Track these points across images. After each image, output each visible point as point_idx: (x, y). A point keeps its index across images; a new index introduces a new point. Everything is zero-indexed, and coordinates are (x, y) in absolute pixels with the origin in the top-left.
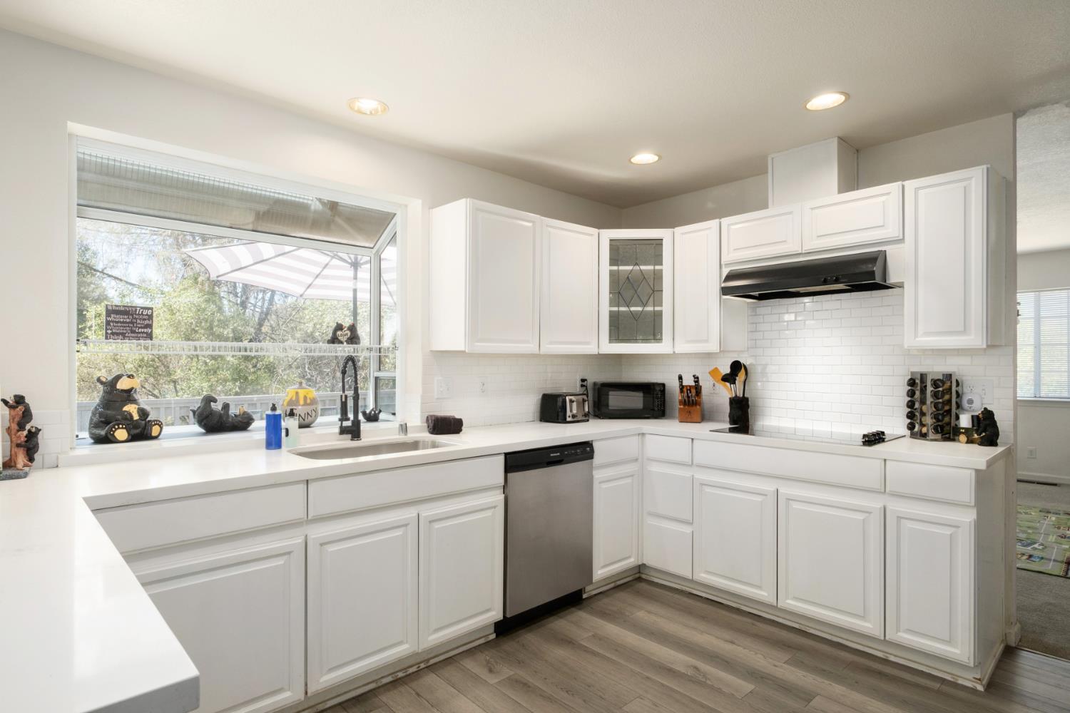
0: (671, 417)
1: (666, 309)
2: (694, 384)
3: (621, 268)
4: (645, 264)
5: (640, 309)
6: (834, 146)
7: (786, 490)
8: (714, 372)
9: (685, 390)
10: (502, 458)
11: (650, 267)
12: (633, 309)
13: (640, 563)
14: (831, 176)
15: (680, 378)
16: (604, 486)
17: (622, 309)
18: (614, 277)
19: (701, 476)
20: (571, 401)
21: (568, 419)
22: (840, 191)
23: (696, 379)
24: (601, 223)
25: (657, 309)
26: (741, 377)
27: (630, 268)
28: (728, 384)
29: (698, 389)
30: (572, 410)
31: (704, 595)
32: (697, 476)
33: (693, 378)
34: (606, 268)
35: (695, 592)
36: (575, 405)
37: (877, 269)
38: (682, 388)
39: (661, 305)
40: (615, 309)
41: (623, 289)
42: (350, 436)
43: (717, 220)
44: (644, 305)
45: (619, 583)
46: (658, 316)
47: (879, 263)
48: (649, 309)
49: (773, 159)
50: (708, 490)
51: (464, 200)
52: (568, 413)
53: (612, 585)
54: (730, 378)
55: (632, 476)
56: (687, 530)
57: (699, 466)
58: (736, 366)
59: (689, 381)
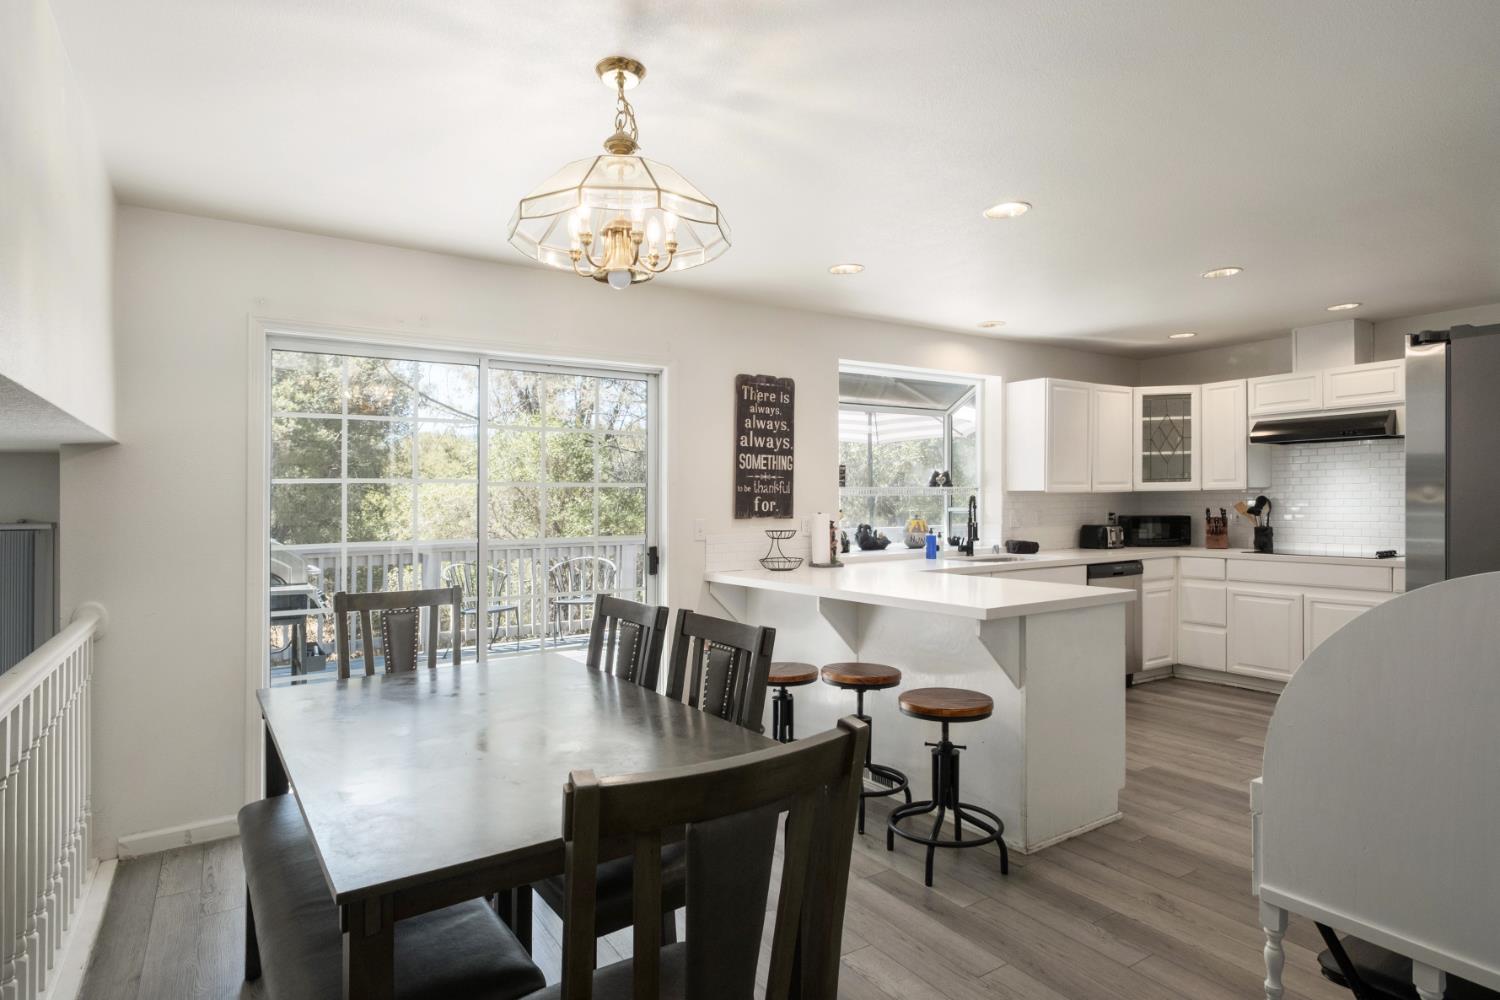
0: (1197, 546)
1: (1194, 452)
2: (1220, 516)
3: (1153, 419)
4: (1175, 415)
5: (1170, 453)
6: (1351, 326)
7: (1310, 595)
8: (1239, 506)
9: (1212, 521)
10: (1085, 567)
11: (1180, 418)
12: (1163, 453)
13: (1176, 662)
14: (1350, 350)
15: (1208, 511)
16: (1150, 596)
17: (1154, 453)
18: (1147, 426)
19: (1234, 588)
20: (1111, 531)
21: (1109, 545)
22: (1358, 361)
23: (1223, 512)
24: (1134, 382)
25: (1186, 452)
26: (1265, 509)
27: (1161, 418)
28: (1253, 516)
29: (1224, 520)
30: (1112, 537)
31: (1236, 685)
32: (1229, 588)
33: (1220, 512)
34: (1140, 419)
35: (1228, 684)
36: (1113, 534)
37: (1387, 425)
38: (1209, 520)
39: (1189, 449)
40: (1148, 453)
41: (1153, 436)
42: (965, 553)
43: (1244, 380)
44: (1174, 450)
45: (1158, 678)
46: (1187, 459)
47: (1390, 420)
48: (1179, 452)
49: (1296, 333)
50: (1241, 599)
51: (1043, 379)
52: (1109, 541)
53: (1152, 679)
54: (1254, 511)
55: (1169, 590)
56: (1222, 632)
57: (1231, 581)
58: (1262, 501)
59: (1216, 513)
